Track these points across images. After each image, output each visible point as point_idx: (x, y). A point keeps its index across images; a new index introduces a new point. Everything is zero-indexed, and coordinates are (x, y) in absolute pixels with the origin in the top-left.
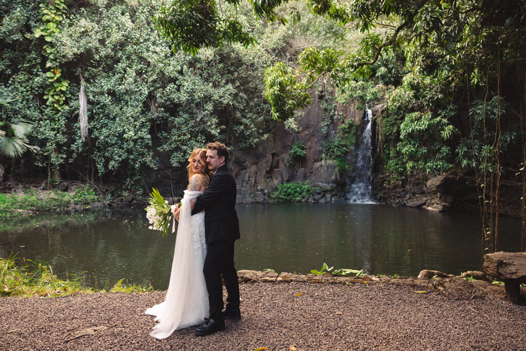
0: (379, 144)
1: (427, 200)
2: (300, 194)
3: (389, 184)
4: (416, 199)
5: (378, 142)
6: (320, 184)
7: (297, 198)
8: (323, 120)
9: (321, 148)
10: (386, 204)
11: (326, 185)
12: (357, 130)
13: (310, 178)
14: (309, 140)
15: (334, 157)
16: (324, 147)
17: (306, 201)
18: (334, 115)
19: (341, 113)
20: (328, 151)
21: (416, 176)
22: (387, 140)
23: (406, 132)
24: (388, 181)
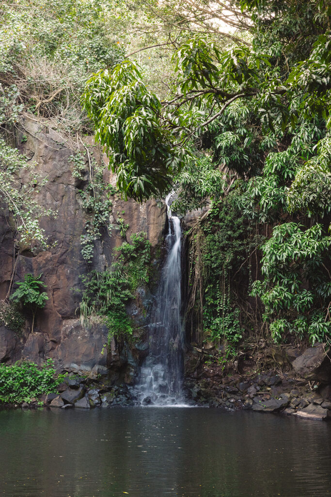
0: (195, 285)
1: (291, 398)
2: (33, 389)
3: (214, 365)
4: (268, 397)
5: (193, 281)
6: (75, 366)
7: (27, 399)
8: (84, 232)
9: (77, 290)
10: (212, 407)
11: (88, 368)
12: (152, 257)
13: (51, 353)
14: (53, 271)
15: (105, 309)
16: (85, 288)
17: (48, 406)
18: (108, 222)
19: (122, 220)
20: (92, 296)
21: (266, 351)
22: (212, 278)
23: (276, 260)
24: (212, 359)
